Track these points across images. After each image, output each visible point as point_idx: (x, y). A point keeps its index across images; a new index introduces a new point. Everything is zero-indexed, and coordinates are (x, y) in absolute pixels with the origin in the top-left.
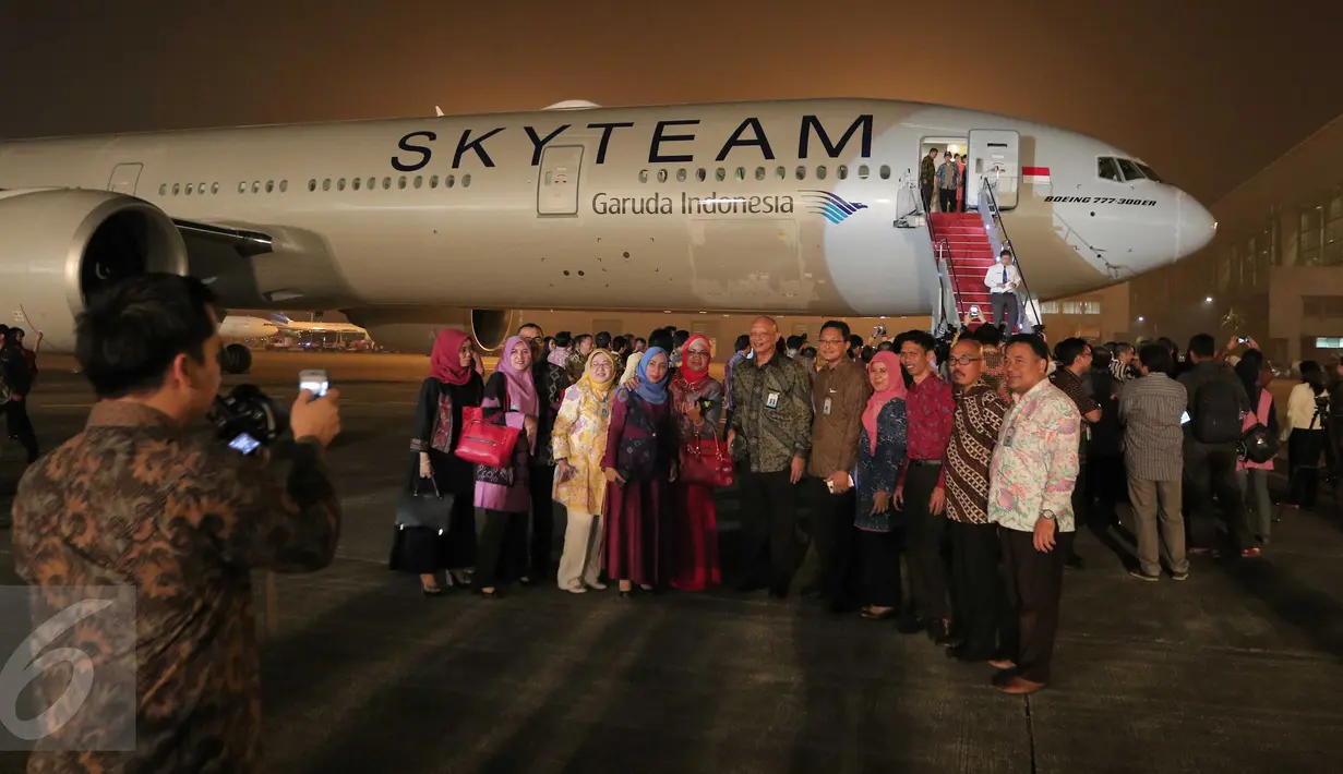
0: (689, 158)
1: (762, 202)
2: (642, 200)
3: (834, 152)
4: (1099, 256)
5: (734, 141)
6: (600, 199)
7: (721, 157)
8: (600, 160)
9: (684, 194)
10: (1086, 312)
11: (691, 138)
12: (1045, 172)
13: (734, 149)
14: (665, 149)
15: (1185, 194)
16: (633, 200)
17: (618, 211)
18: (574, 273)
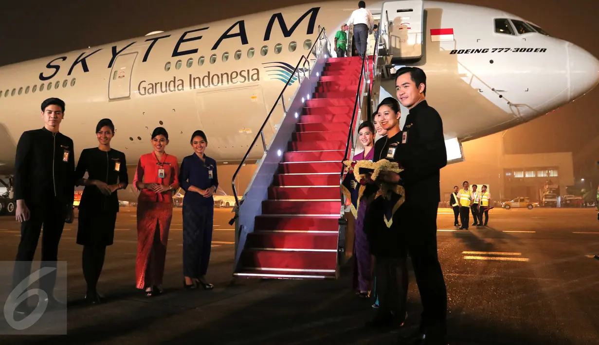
0: (195, 51)
1: (239, 75)
2: (166, 82)
3: (287, 33)
4: (501, 96)
5: (225, 36)
6: (143, 85)
7: (215, 47)
8: (145, 60)
9: (191, 75)
10: (550, 176)
11: (200, 38)
12: (450, 31)
13: (224, 40)
14: (183, 47)
15: (572, 44)
16: (161, 83)
17: (153, 92)
18: (135, 138)
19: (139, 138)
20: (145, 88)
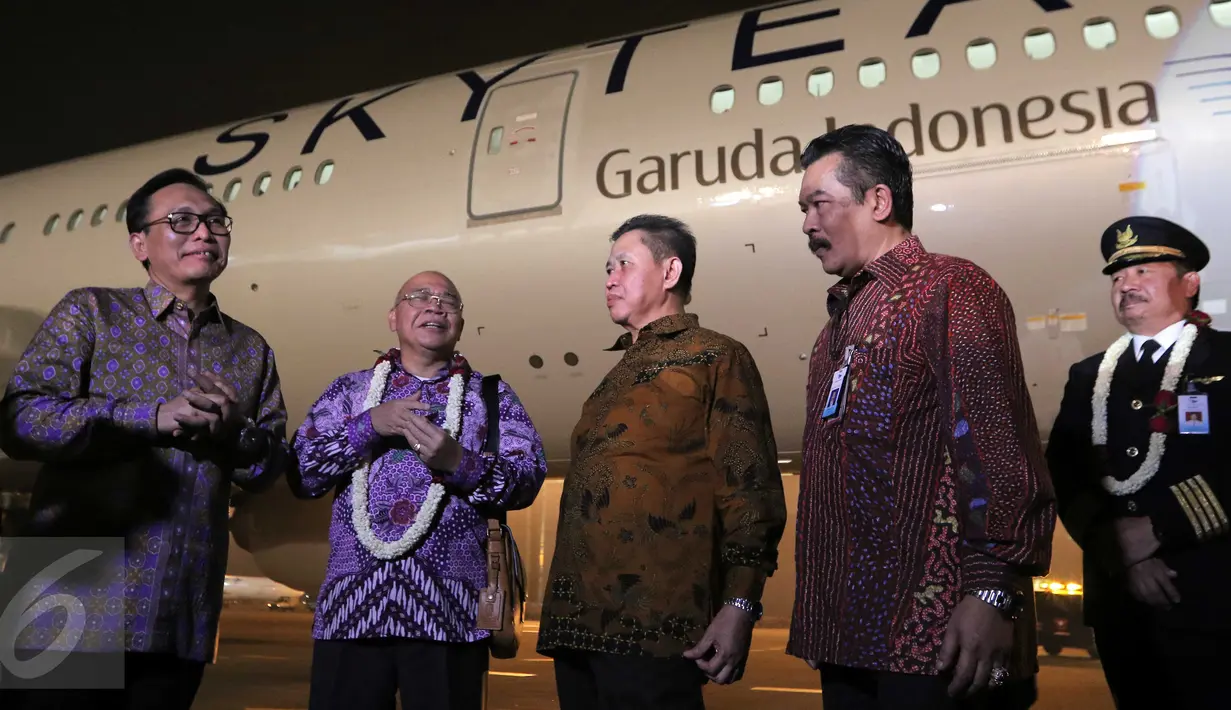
0: (832, 46)
1: (1058, 107)
2: (721, 150)
6: (617, 164)
8: (615, 87)
11: (830, 13)
16: (699, 155)
17: (661, 186)
18: (554, 362)
19: (571, 359)
20: (627, 175)
